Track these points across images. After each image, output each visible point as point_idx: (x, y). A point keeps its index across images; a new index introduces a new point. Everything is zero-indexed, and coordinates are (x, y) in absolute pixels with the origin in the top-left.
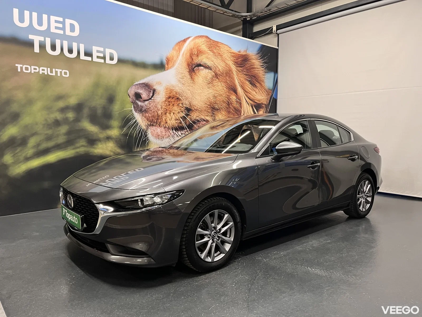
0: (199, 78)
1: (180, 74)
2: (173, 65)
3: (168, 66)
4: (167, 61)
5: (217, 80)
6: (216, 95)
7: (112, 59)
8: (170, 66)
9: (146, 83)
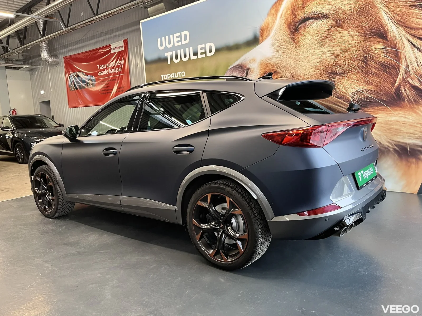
0: (305, 37)
1: (278, 41)
2: (269, 34)
3: (262, 38)
4: (261, 32)
5: (340, 29)
6: (338, 52)
7: (210, 51)
8: (264, 37)
9: (239, 64)
